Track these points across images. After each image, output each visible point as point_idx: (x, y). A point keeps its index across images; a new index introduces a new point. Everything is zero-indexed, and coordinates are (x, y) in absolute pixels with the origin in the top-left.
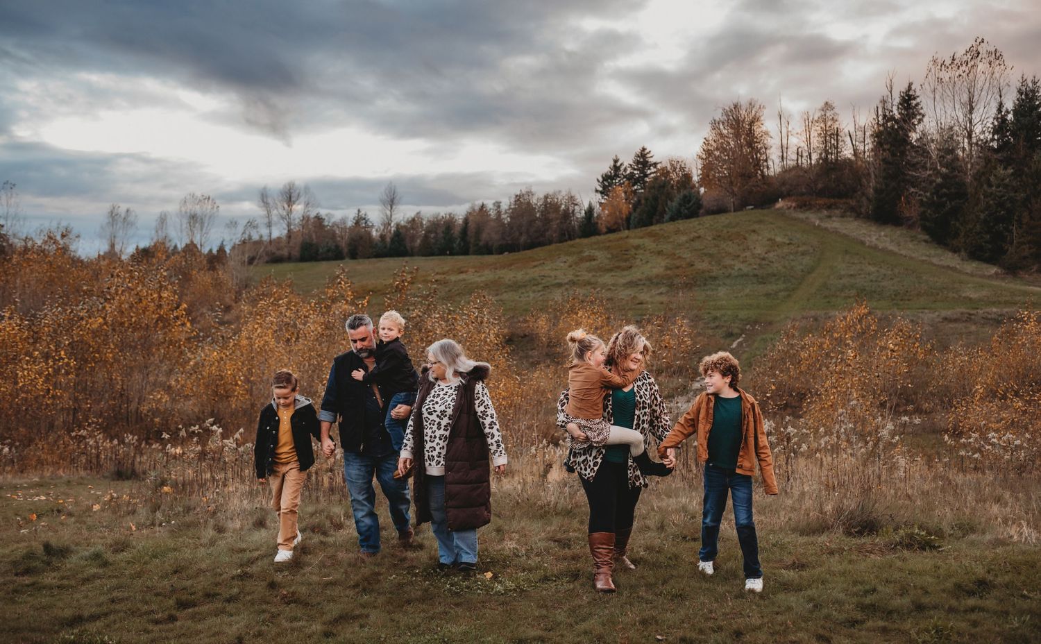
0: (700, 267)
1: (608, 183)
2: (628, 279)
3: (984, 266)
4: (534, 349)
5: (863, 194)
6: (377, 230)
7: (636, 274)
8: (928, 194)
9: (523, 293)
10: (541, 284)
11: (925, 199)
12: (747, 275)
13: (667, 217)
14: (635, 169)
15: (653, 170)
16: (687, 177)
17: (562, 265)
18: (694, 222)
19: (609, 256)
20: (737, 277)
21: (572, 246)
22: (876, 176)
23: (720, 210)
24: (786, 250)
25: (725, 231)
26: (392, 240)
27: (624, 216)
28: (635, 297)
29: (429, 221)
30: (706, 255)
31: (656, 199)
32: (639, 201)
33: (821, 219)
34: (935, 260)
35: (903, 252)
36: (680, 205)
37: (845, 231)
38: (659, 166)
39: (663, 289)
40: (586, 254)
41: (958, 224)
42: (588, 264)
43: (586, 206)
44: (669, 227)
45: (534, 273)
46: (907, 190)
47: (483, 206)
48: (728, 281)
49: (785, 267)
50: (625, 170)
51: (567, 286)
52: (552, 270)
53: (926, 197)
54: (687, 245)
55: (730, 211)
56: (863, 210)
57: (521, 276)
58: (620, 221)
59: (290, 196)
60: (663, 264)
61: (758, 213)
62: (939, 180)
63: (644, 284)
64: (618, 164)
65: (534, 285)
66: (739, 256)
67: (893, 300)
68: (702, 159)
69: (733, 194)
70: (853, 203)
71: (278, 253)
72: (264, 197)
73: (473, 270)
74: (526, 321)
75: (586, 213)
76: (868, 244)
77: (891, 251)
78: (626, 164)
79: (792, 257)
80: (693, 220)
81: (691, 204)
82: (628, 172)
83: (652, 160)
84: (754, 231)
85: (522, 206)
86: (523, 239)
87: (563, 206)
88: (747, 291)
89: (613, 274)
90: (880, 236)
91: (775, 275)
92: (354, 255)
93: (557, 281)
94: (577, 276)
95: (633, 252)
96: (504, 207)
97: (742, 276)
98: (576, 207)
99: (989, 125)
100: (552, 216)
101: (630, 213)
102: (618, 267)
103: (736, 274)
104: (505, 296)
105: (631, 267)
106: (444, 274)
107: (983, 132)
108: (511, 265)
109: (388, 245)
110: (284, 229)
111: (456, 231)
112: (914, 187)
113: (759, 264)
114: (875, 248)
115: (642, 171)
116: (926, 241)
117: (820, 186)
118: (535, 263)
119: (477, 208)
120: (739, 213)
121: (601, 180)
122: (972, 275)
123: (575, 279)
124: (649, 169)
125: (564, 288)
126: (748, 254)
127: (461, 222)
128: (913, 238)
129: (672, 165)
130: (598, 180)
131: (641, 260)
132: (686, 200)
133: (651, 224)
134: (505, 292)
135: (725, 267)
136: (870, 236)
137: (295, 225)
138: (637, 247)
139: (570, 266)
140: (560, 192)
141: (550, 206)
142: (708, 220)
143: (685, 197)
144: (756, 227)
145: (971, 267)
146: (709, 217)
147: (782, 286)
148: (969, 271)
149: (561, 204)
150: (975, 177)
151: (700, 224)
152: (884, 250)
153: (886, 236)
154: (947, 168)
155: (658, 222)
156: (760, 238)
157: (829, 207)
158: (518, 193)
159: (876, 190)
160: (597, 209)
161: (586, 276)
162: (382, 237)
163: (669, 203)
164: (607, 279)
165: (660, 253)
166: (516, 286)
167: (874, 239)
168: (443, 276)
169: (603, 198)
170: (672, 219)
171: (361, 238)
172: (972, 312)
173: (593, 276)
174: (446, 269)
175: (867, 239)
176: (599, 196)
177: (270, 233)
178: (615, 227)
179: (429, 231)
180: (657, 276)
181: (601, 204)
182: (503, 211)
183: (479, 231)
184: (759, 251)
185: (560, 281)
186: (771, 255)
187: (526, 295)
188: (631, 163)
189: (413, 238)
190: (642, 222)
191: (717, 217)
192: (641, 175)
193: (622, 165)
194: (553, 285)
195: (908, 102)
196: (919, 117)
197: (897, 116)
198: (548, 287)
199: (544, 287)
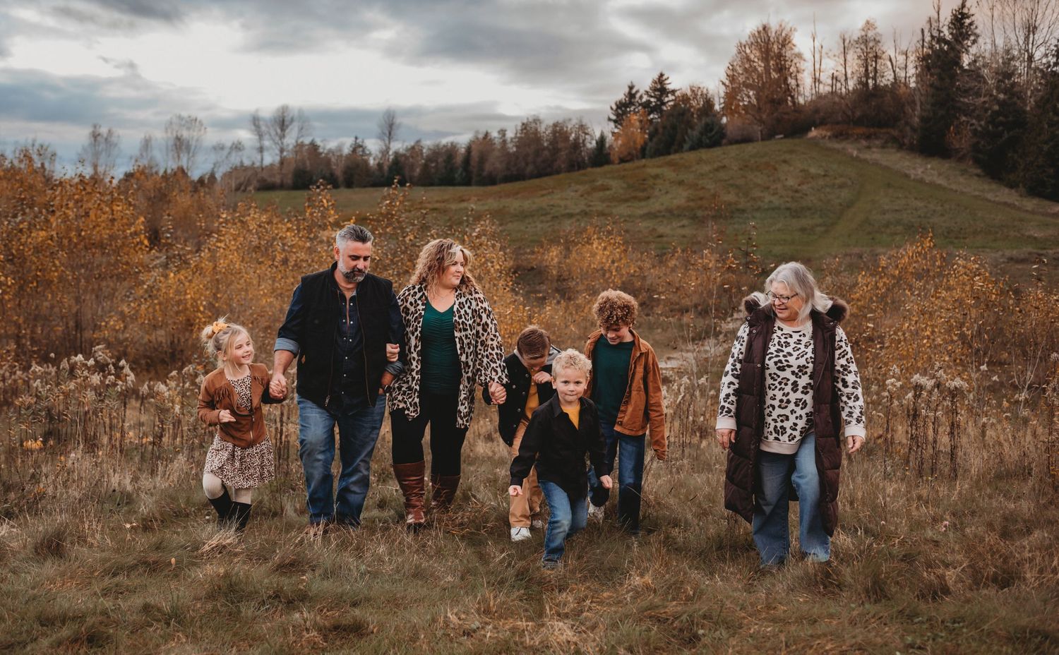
0: (726, 199)
1: (622, 110)
2: (645, 211)
3: (1046, 203)
4: (542, 283)
5: (907, 123)
6: (374, 159)
7: (655, 205)
8: (983, 123)
9: (529, 223)
10: (549, 214)
11: (979, 129)
12: (779, 208)
13: (686, 146)
14: (652, 97)
15: (671, 97)
16: (709, 104)
17: (573, 194)
18: (717, 151)
19: (625, 185)
20: (768, 209)
21: (584, 175)
22: (921, 103)
23: (746, 140)
24: (821, 182)
25: (752, 161)
26: (390, 168)
27: (639, 147)
28: (654, 230)
29: (429, 149)
30: (732, 185)
31: (674, 128)
32: (656, 130)
33: (859, 150)
34: (990, 196)
35: (954, 187)
36: (702, 134)
37: (885, 163)
38: (678, 94)
39: (685, 222)
40: (600, 183)
41: (1016, 156)
42: (601, 194)
43: (598, 135)
44: (690, 156)
45: (542, 202)
46: (958, 119)
47: (487, 134)
48: (758, 215)
49: (821, 200)
51: (579, 217)
52: (562, 199)
53: (981, 126)
54: (711, 175)
55: (757, 141)
56: (906, 141)
57: (527, 204)
58: (634, 152)
59: (282, 122)
60: (685, 194)
61: (789, 143)
62: (996, 108)
63: (664, 216)
64: (634, 91)
65: (542, 215)
66: (768, 188)
67: (946, 237)
68: (725, 85)
69: (761, 121)
70: (895, 133)
71: (270, 180)
72: (255, 122)
73: (476, 199)
74: (533, 253)
75: (597, 143)
76: (913, 177)
77: (940, 185)
78: (642, 91)
79: (828, 190)
80: (716, 149)
81: (713, 133)
82: (644, 100)
83: (670, 87)
84: (785, 161)
85: (529, 132)
86: (530, 168)
87: (573, 135)
88: (779, 226)
89: (630, 204)
90: (926, 169)
91: (809, 209)
92: (349, 184)
93: (567, 211)
94: (590, 206)
95: (651, 182)
96: (510, 135)
97: (773, 209)
98: (587, 137)
100: (561, 145)
101: (646, 143)
102: (635, 198)
103: (766, 207)
104: (510, 226)
105: (649, 198)
106: (443, 202)
107: (1046, 55)
108: (517, 193)
109: (386, 174)
110: (277, 155)
112: (965, 116)
113: (792, 197)
114: (921, 181)
115: (659, 99)
116: (978, 175)
117: (858, 113)
118: (544, 192)
119: (481, 136)
120: (767, 143)
121: (614, 107)
122: (1033, 212)
123: (587, 209)
124: (667, 96)
125: (574, 220)
126: (779, 186)
127: (463, 151)
128: (964, 172)
129: (693, 91)
130: (612, 108)
131: (660, 190)
132: (708, 128)
133: (669, 154)
134: (511, 221)
135: (754, 199)
136: (914, 168)
137: (288, 151)
138: (656, 177)
139: (582, 196)
140: (570, 120)
141: (559, 132)
142: (733, 150)
143: (707, 125)
144: (787, 157)
145: (1033, 204)
146: (734, 147)
147: (819, 221)
148: (1029, 209)
149: (572, 133)
150: (1038, 104)
151: (724, 153)
152: (932, 185)
153: (932, 169)
154: (1005, 94)
155: (676, 152)
156: (792, 168)
157: (868, 137)
158: (525, 121)
159: (922, 119)
160: (610, 139)
161: (600, 207)
162: (380, 165)
163: (689, 131)
164: (622, 209)
165: (681, 183)
166: (523, 216)
167: (920, 171)
168: (443, 205)
169: (616, 127)
170: (692, 148)
171: (358, 166)
172: (1041, 252)
173: (608, 206)
174: (446, 197)
175: (912, 173)
176: (612, 125)
177: (262, 159)
178: (628, 158)
179: (429, 159)
180: (678, 207)
181: (613, 133)
182: (509, 140)
183: (483, 159)
184: (791, 182)
185: (571, 211)
186: (804, 187)
187: (533, 225)
188: (648, 89)
189: (412, 167)
190: (659, 153)
191: (743, 145)
192: (659, 103)
193: (637, 92)
194: (563, 215)
195: (960, 21)
196: (972, 38)
197: (949, 37)
198: (557, 217)
199: (553, 217)
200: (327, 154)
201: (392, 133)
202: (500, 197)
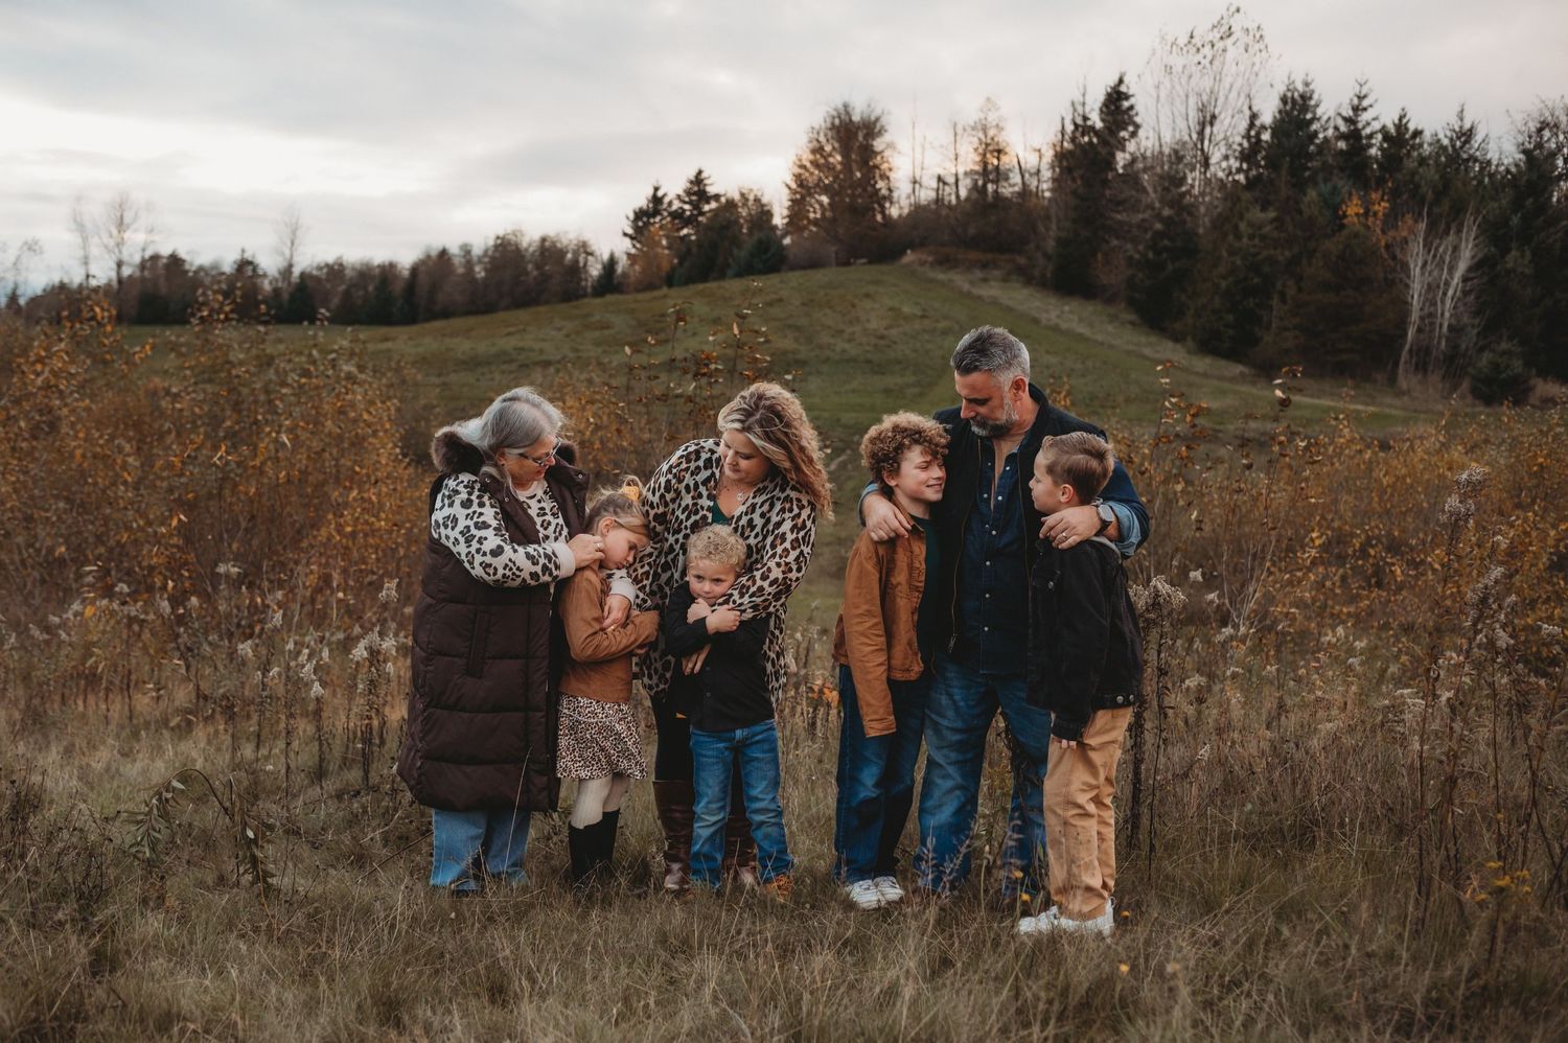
1: (643, 219)
3: (1222, 363)
5: (1038, 247)
6: (270, 282)
7: (676, 351)
8: (1141, 248)
11: (1137, 256)
12: (853, 360)
13: (730, 271)
14: (685, 202)
15: (712, 204)
16: (765, 214)
17: (554, 333)
18: (771, 279)
19: (632, 323)
20: (838, 362)
21: (575, 307)
22: (1059, 221)
23: (814, 264)
24: (917, 325)
25: (822, 293)
26: (292, 295)
27: (663, 273)
29: (353, 269)
30: (790, 326)
31: (714, 246)
32: (689, 251)
33: (972, 283)
34: (1147, 351)
35: (1100, 338)
36: (752, 254)
37: (1010, 303)
38: (723, 200)
40: (597, 317)
41: (1183, 297)
42: (597, 334)
43: (606, 257)
44: (733, 285)
45: (509, 344)
46: (1107, 242)
47: (444, 250)
49: (916, 351)
50: (670, 204)
52: (537, 339)
53: (1138, 252)
55: (830, 265)
56: (1036, 273)
57: (483, 348)
58: (656, 278)
59: (120, 217)
61: (874, 271)
62: (1158, 226)
64: (660, 194)
65: (505, 362)
66: (842, 331)
67: (1088, 405)
68: (790, 188)
69: (836, 238)
70: (1022, 260)
72: (78, 213)
75: (604, 268)
76: (1044, 322)
77: (1080, 334)
78: (671, 195)
79: (926, 337)
80: (770, 276)
81: (769, 255)
82: (675, 206)
83: (712, 190)
84: (867, 296)
85: (506, 253)
86: (505, 302)
87: (570, 255)
88: (855, 384)
90: (1063, 312)
91: (899, 362)
93: (543, 357)
94: (577, 350)
95: (672, 318)
96: (477, 252)
97: (848, 361)
98: (590, 258)
99: (1236, 147)
100: (551, 268)
101: (673, 268)
103: (837, 357)
104: (453, 377)
107: (1226, 158)
109: (284, 304)
110: (112, 270)
111: (398, 288)
112: (1117, 238)
113: (876, 345)
114: (1055, 329)
115: (696, 206)
116: (1132, 323)
117: (972, 231)
118: (512, 329)
119: (433, 252)
120: (844, 269)
121: (632, 216)
122: (1205, 375)
123: (573, 355)
124: (708, 203)
126: (857, 329)
127: (406, 273)
128: (1113, 318)
129: (742, 195)
130: (628, 219)
132: (763, 247)
133: (705, 282)
134: (455, 371)
135: (820, 347)
136: (1047, 311)
137: (132, 266)
139: (567, 335)
141: (549, 251)
142: (795, 278)
143: (760, 242)
144: (871, 289)
145: (1202, 363)
146: (798, 273)
147: (911, 379)
148: (1200, 370)
149: (567, 251)
150: (1214, 226)
151: (782, 282)
152: (1068, 333)
153: (1071, 312)
154: (1171, 207)
155: (715, 279)
156: (877, 306)
157: (984, 266)
159: (1060, 242)
160: (623, 262)
161: (593, 351)
162: (278, 291)
163: (735, 251)
166: (474, 363)
167: (1053, 315)
169: (634, 245)
170: (739, 275)
172: (1217, 427)
173: (603, 351)
175: (1044, 316)
176: (627, 241)
177: (88, 276)
178: (648, 286)
179: (355, 284)
181: (628, 254)
182: (475, 259)
183: (435, 286)
184: (874, 325)
186: (894, 332)
187: (489, 376)
188: (681, 192)
189: (327, 293)
190: (689, 280)
191: (810, 272)
192: (695, 212)
193: (665, 195)
194: (537, 364)
195: (1116, 103)
196: (1131, 128)
197: (1099, 125)
198: (527, 366)
199: (521, 366)
200: (195, 272)
201: (297, 242)
202: (444, 335)
